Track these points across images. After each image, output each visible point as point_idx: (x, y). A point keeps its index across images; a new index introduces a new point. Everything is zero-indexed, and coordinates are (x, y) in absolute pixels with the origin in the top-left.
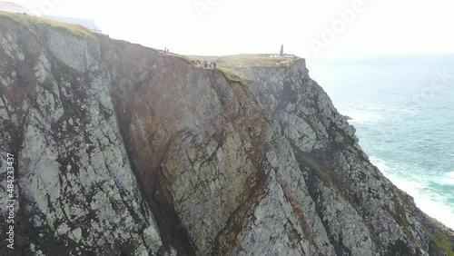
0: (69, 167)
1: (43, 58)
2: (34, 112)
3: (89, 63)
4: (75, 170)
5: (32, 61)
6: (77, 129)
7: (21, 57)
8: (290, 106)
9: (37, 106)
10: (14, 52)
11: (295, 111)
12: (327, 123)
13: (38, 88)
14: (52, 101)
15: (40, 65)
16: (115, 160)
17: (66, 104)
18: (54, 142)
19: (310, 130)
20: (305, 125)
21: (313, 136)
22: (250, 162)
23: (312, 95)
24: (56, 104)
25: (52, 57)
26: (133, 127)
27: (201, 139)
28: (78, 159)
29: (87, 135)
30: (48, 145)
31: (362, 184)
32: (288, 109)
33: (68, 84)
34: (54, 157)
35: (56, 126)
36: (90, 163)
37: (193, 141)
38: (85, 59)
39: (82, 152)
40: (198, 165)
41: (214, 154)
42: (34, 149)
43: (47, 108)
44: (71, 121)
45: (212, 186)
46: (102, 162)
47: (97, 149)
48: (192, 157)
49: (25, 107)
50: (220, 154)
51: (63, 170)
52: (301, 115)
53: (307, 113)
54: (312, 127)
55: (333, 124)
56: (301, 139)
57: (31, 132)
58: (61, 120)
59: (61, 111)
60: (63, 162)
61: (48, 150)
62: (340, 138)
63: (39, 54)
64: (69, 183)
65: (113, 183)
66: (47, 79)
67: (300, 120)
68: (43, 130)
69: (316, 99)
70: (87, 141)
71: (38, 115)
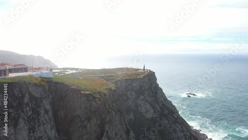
0: (32, 131)
1: (27, 95)
2: (22, 114)
3: (42, 94)
4: (33, 132)
5: (23, 97)
6: (35, 118)
7: (20, 95)
8: (142, 97)
9: (23, 112)
10: (18, 94)
11: (144, 100)
12: (161, 104)
13: (24, 106)
14: (28, 109)
15: (26, 98)
16: (48, 128)
17: (33, 109)
18: (27, 123)
19: (151, 108)
20: (148, 106)
21: (152, 111)
22: (99, 128)
23: (154, 91)
24: (30, 110)
25: (30, 94)
26: (59, 114)
27: (83, 119)
28: (35, 128)
29: (39, 120)
30: (25, 124)
31: (174, 135)
32: (140, 98)
33: (34, 103)
34: (27, 128)
35: (29, 117)
36: (39, 130)
37: (80, 120)
38: (41, 93)
39: (37, 126)
40: (81, 129)
41: (86, 125)
42: (21, 126)
43: (27, 112)
44: (34, 116)
45: (85, 137)
46: (43, 129)
47: (41, 125)
48: (79, 125)
49: (20, 112)
50: (88, 125)
51: (30, 132)
52: (147, 101)
53: (150, 100)
54: (152, 107)
55: (164, 105)
56: (146, 112)
57: (21, 120)
58: (30, 116)
59: (31, 112)
60: (30, 129)
61: (25, 126)
62: (166, 112)
63: (26, 94)
64: (31, 136)
65: (46, 136)
66: (28, 102)
67: (146, 103)
68: (24, 119)
69: (156, 93)
70: (39, 122)
71: (23, 115)
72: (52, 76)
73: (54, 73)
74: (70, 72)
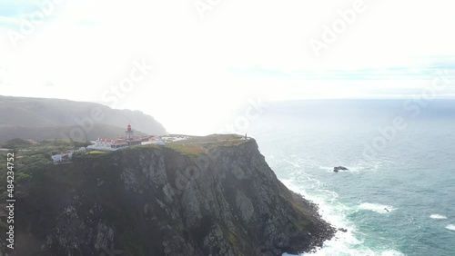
72: (163, 144)
73: (163, 141)
74: (177, 139)
